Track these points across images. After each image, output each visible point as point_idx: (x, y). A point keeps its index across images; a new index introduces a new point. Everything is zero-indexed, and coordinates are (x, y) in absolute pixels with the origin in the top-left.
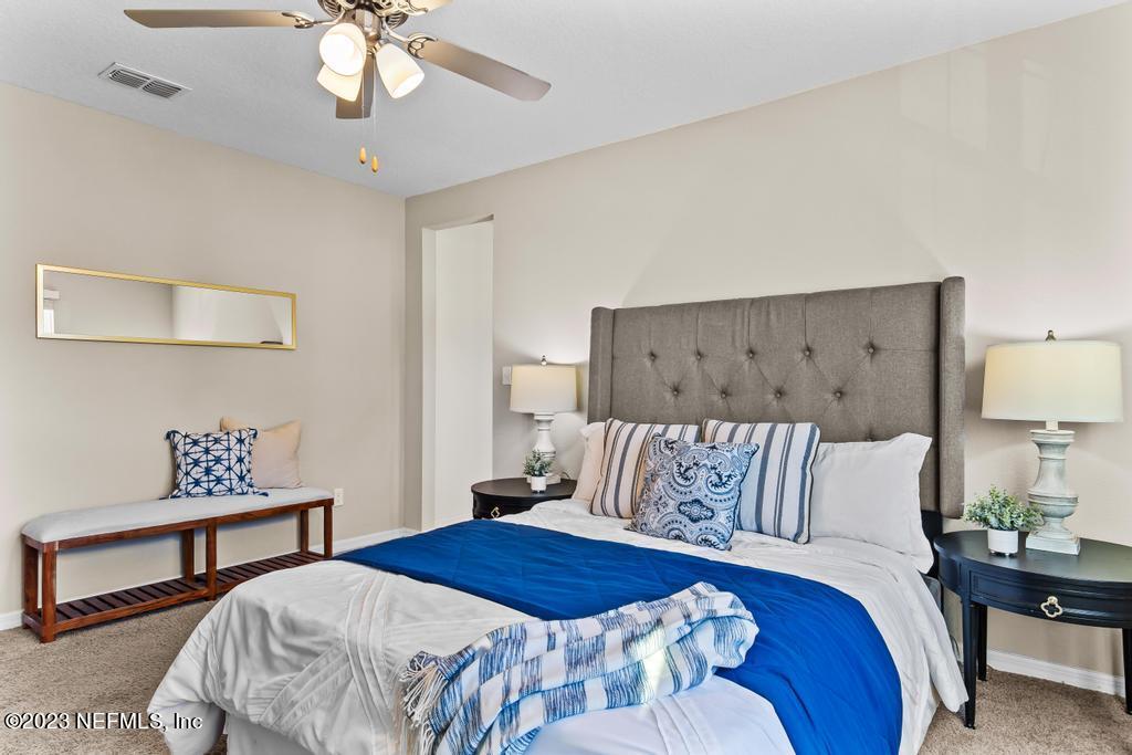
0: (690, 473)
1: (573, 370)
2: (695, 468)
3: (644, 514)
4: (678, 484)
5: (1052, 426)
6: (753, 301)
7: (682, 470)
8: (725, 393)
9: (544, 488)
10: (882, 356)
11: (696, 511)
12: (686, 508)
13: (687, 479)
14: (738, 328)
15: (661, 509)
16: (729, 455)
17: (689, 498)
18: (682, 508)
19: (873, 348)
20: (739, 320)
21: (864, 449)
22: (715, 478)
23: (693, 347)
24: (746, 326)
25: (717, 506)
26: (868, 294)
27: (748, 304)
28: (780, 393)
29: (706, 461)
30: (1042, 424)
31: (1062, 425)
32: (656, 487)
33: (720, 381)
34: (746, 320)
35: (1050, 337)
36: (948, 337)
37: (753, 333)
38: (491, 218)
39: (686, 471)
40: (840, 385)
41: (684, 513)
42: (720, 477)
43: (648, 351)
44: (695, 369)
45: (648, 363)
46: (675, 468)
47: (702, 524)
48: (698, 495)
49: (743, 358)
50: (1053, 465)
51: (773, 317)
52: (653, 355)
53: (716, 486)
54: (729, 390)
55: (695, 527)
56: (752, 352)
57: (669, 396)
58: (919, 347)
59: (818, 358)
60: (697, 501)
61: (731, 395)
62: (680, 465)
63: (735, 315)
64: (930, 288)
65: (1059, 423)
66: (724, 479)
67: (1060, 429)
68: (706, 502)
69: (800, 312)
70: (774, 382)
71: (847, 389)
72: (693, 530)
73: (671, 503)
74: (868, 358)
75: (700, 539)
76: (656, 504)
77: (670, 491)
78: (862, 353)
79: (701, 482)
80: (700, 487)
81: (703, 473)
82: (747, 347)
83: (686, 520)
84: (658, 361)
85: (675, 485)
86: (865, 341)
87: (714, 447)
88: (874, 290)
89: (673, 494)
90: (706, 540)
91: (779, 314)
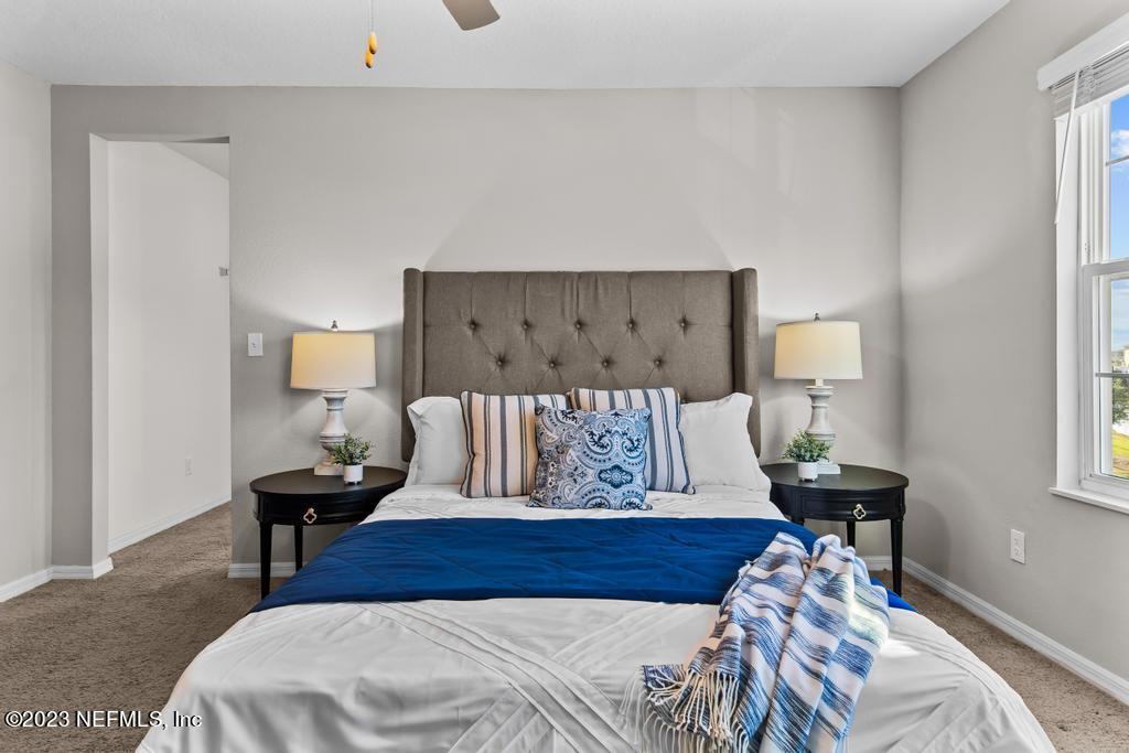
0: (605, 440)
1: (371, 338)
2: (608, 435)
3: (556, 487)
4: (596, 453)
5: (819, 383)
6: (581, 275)
7: (596, 438)
8: (554, 363)
9: (360, 478)
10: (693, 330)
11: (615, 476)
12: (607, 476)
13: (603, 447)
14: (568, 298)
15: (579, 479)
16: (632, 420)
17: (609, 465)
18: (603, 476)
19: (685, 324)
20: (568, 291)
21: (709, 407)
22: (628, 443)
23: (521, 318)
24: (575, 297)
25: (635, 470)
26: (681, 276)
27: (576, 277)
28: (608, 362)
29: (616, 428)
30: (812, 382)
31: (826, 382)
32: (568, 458)
33: (550, 351)
34: (575, 293)
35: (817, 318)
36: (748, 315)
37: (581, 307)
38: (226, 140)
39: (600, 438)
40: (660, 354)
41: (605, 481)
42: (631, 441)
43: (469, 319)
44: (523, 337)
45: (469, 333)
46: (588, 438)
47: (624, 488)
48: (616, 461)
49: (571, 329)
50: (823, 410)
51: (601, 291)
52: (474, 325)
53: (630, 450)
54: (560, 360)
55: (618, 492)
56: (580, 324)
57: (493, 367)
58: (721, 324)
59: (641, 331)
60: (617, 467)
61: (561, 364)
62: (592, 434)
63: (564, 286)
64: (727, 275)
65: (825, 381)
66: (636, 443)
67: (825, 385)
68: (625, 467)
69: (625, 288)
70: (603, 353)
71: (667, 358)
72: (616, 496)
73: (591, 471)
74: (682, 332)
75: (624, 503)
76: (571, 475)
77: (587, 461)
78: (677, 326)
79: (617, 448)
80: (617, 452)
81: (617, 439)
82: (576, 319)
83: (608, 487)
84: (481, 332)
85: (592, 454)
86: (680, 317)
87: (616, 414)
88: (685, 274)
89: (591, 463)
90: (630, 504)
91: (606, 289)
